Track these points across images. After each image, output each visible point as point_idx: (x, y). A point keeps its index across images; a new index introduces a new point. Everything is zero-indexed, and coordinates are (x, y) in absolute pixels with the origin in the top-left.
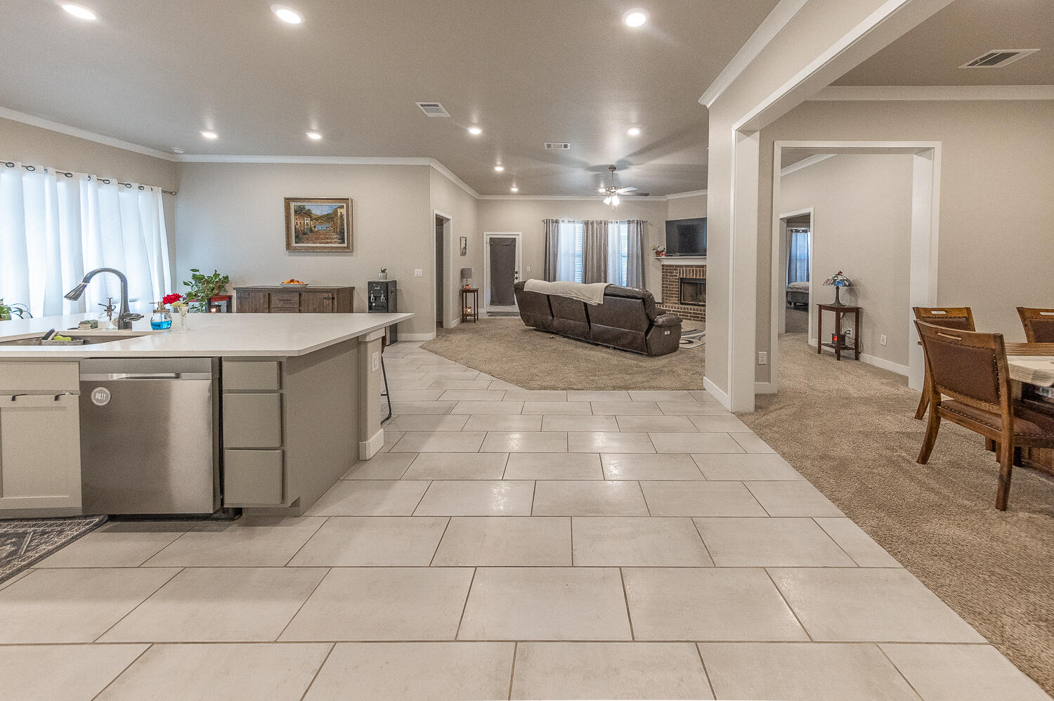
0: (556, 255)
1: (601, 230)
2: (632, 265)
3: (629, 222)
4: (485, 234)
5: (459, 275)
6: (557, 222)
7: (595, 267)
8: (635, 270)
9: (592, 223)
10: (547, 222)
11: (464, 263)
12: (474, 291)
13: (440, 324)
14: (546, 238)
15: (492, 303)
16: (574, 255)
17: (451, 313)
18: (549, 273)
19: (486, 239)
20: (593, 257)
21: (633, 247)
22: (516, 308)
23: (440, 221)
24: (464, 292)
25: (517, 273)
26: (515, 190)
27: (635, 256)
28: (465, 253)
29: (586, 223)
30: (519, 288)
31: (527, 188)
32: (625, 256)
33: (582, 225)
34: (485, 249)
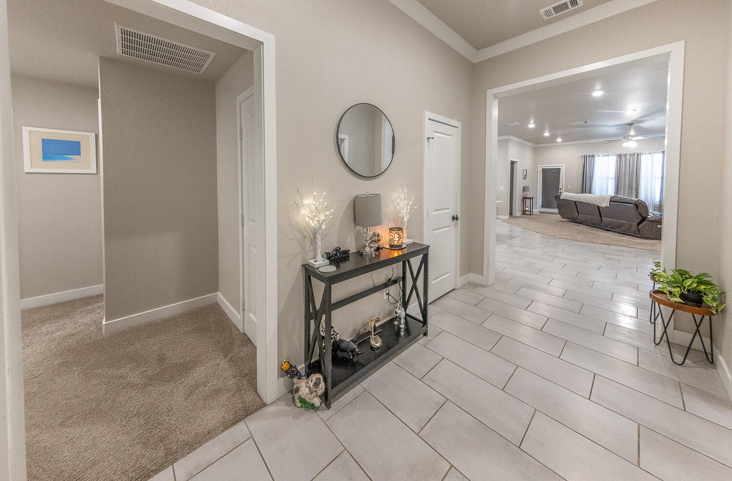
0: (591, 178)
1: (634, 159)
4: (539, 166)
5: (522, 189)
6: (593, 156)
7: (627, 186)
9: (625, 155)
10: (585, 157)
11: (525, 183)
12: (530, 198)
13: (511, 214)
14: (584, 167)
15: (543, 206)
16: (608, 178)
17: (517, 209)
18: (586, 186)
19: (540, 170)
22: (556, 210)
23: (513, 163)
24: (524, 199)
25: (561, 189)
26: (559, 140)
28: (526, 178)
29: (620, 156)
30: (557, 197)
31: (567, 138)
32: (659, 178)
33: (615, 158)
34: (539, 174)
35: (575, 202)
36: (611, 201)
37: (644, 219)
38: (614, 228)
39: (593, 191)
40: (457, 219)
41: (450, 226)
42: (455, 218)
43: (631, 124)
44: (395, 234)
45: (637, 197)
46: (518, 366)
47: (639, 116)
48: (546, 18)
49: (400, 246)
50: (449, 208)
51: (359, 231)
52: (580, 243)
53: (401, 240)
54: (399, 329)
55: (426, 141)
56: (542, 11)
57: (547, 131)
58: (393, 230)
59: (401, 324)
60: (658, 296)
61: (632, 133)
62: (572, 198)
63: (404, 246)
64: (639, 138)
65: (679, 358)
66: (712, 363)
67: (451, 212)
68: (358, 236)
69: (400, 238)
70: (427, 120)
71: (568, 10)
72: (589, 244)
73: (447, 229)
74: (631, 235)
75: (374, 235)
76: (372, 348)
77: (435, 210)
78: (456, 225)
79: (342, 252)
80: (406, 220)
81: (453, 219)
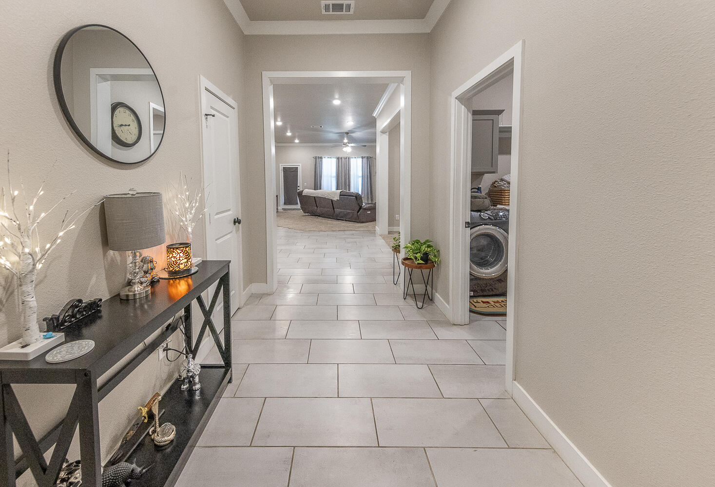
0: (321, 177)
1: (346, 162)
2: (365, 182)
3: (362, 158)
4: (280, 165)
6: (321, 158)
8: (366, 184)
9: (341, 158)
10: (316, 158)
14: (315, 167)
15: (285, 204)
16: (331, 177)
18: (317, 185)
19: (281, 168)
20: (342, 178)
21: (365, 172)
22: (299, 206)
25: (299, 186)
26: (297, 141)
27: (366, 176)
29: (338, 158)
30: (300, 194)
31: (304, 140)
32: (360, 177)
33: (335, 159)
34: (280, 173)
35: (314, 197)
36: (340, 195)
37: (361, 208)
38: (342, 217)
39: (322, 188)
40: (239, 223)
41: (231, 232)
42: (237, 221)
43: (347, 133)
44: (181, 254)
45: (349, 191)
46: (338, 364)
47: (353, 128)
48: (324, 12)
49: (189, 270)
50: (229, 210)
51: (112, 260)
52: (326, 233)
53: (190, 260)
54: (191, 392)
55: (204, 118)
56: (323, 3)
57: (289, 131)
58: (177, 248)
59: (195, 384)
60: (406, 262)
61: (346, 141)
62: (312, 194)
63: (194, 270)
64: (352, 145)
65: (420, 304)
66: (432, 300)
67: (231, 214)
68: (111, 269)
69: (188, 257)
70: (203, 90)
71: (342, 13)
72: (332, 233)
73: (229, 236)
74: (353, 221)
75: (144, 261)
76: (158, 448)
77: (217, 214)
78: (237, 230)
79: (86, 307)
80: (190, 230)
81: (235, 222)
